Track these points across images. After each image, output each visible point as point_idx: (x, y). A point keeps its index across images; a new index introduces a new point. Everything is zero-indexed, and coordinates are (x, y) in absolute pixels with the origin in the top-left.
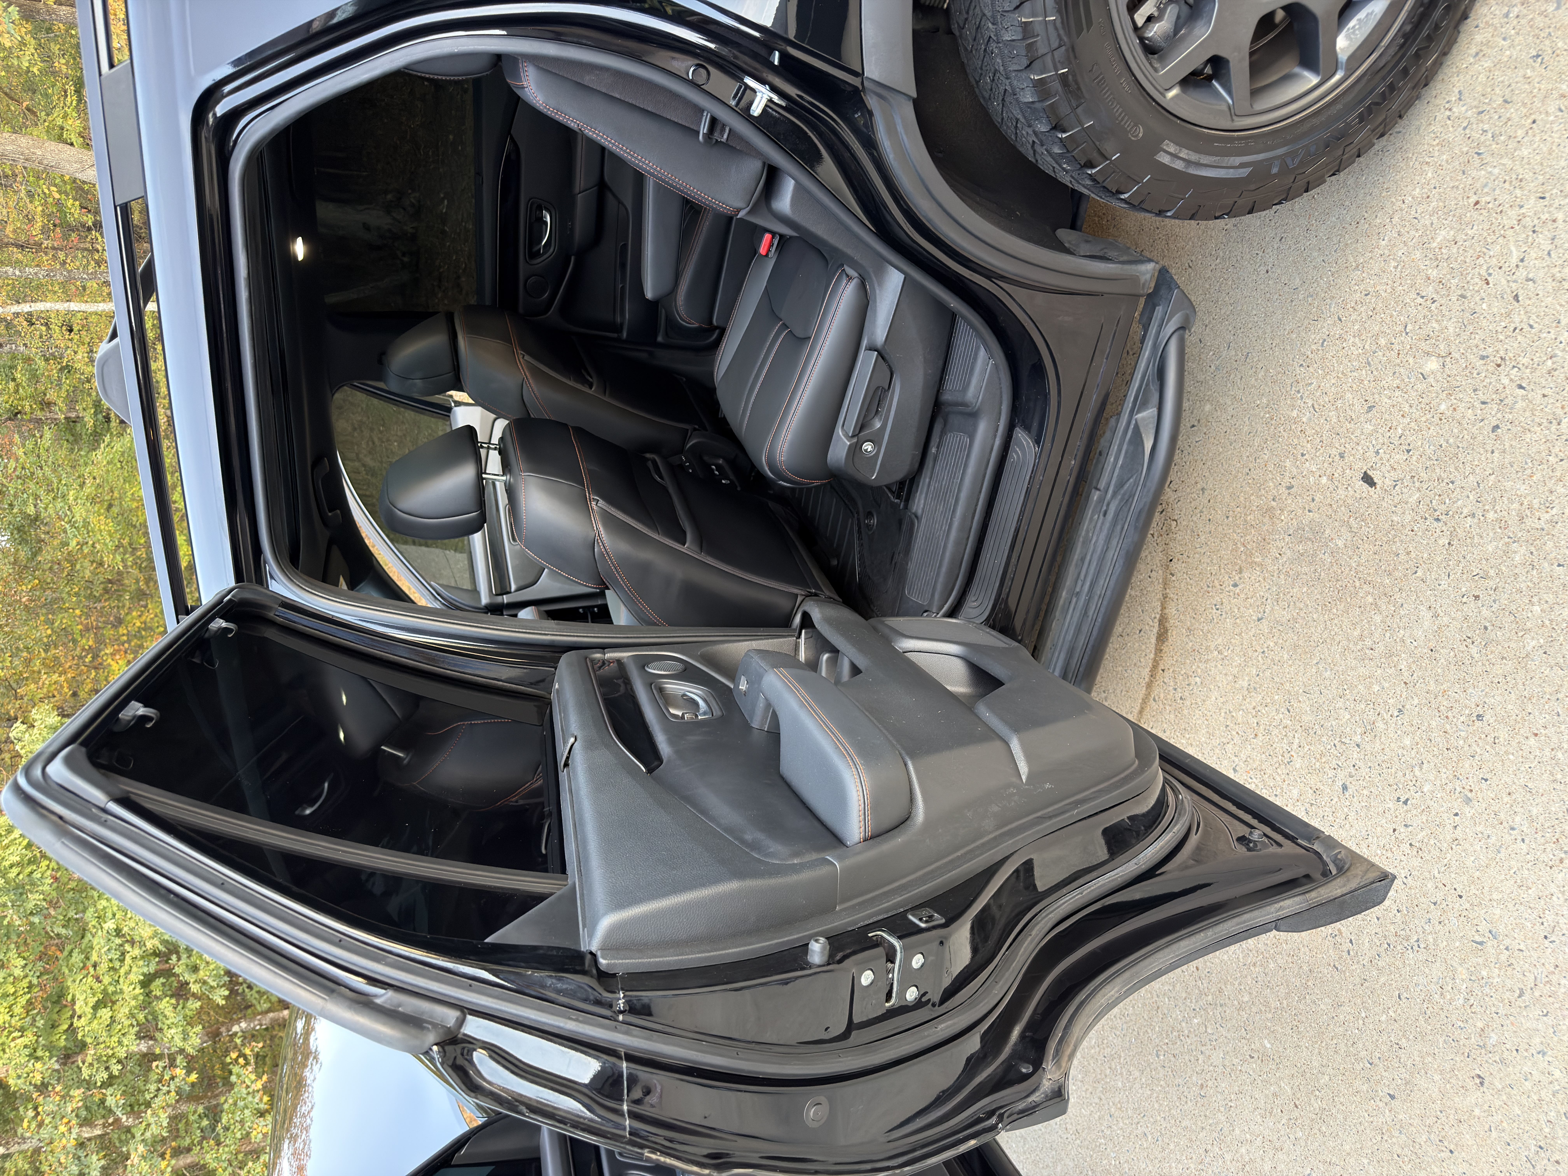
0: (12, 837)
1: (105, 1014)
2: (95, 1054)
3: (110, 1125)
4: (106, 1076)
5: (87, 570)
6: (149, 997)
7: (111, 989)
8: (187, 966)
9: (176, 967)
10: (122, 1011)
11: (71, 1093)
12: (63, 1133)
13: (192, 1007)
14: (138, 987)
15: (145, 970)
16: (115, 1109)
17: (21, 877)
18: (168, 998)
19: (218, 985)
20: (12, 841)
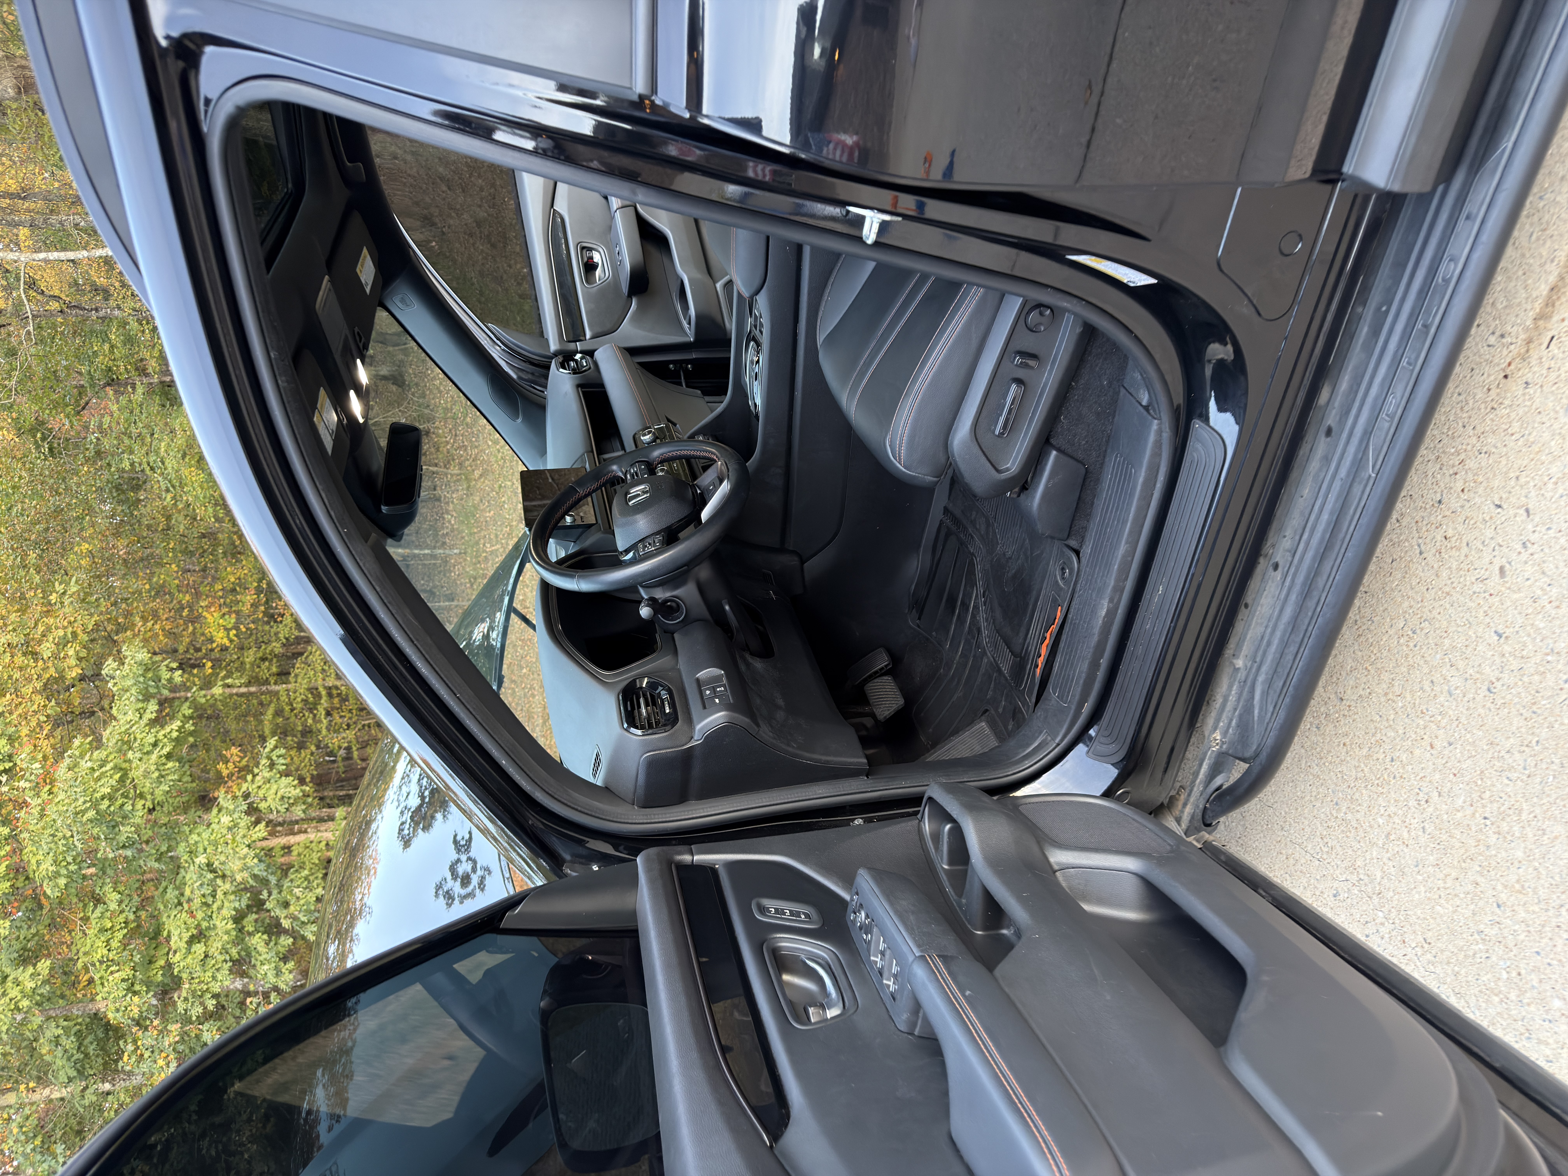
0: (104, 769)
1: (199, 949)
2: (189, 989)
4: (201, 1011)
5: (181, 524)
6: (243, 933)
7: (204, 924)
8: (278, 901)
9: (267, 903)
10: (215, 945)
11: (169, 1028)
12: (162, 1067)
13: (284, 943)
14: (231, 922)
15: (237, 905)
17: (112, 809)
18: (260, 934)
19: (309, 921)
20: (102, 773)
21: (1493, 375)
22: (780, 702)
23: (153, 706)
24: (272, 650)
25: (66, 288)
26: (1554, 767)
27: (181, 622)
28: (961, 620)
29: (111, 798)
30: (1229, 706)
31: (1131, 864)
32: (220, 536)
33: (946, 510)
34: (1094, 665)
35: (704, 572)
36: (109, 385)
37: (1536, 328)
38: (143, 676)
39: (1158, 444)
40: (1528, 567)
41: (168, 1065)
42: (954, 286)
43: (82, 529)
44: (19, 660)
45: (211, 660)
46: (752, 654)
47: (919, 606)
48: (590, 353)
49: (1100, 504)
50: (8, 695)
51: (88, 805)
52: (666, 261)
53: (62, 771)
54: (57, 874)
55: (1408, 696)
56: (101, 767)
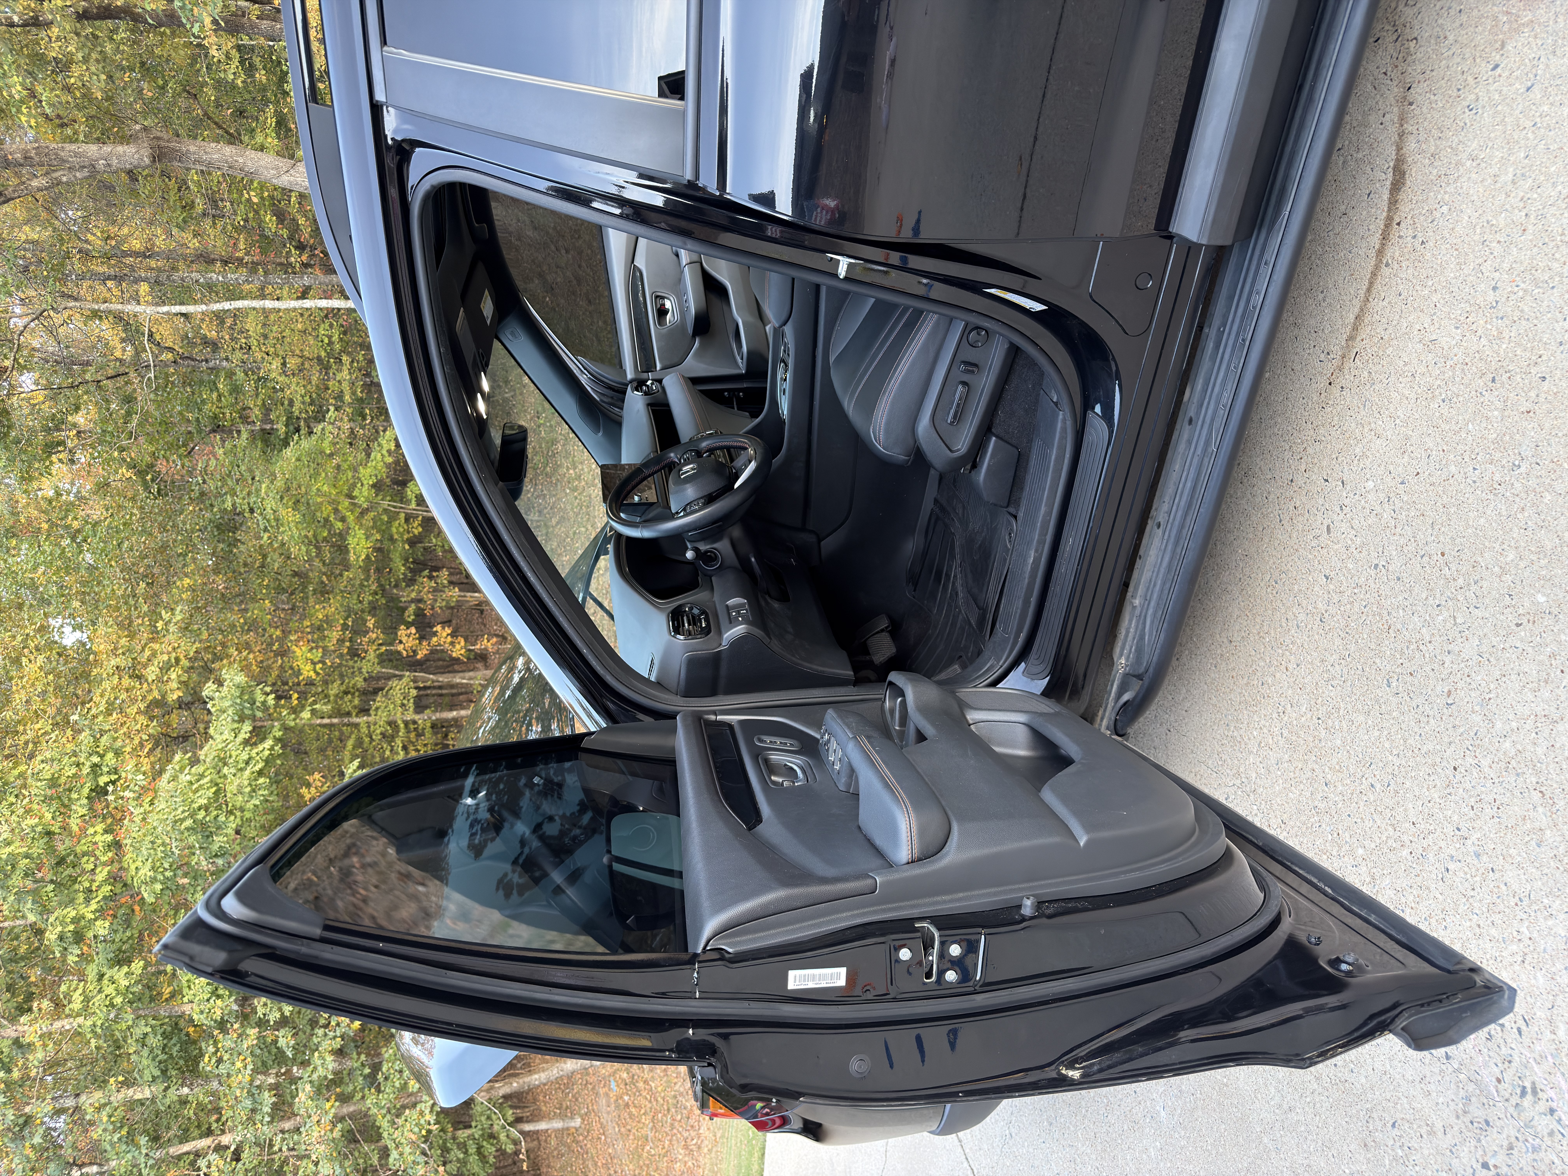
0: (201, 782)
3: (283, 1074)
4: (278, 1016)
5: (276, 562)
11: (248, 1032)
16: (285, 1049)
17: (208, 819)
20: (200, 786)
21: (1323, 383)
22: (790, 629)
23: (247, 727)
24: (355, 685)
25: (178, 341)
26: (1359, 672)
27: (272, 654)
28: (945, 588)
29: (206, 808)
30: (1131, 635)
31: (1022, 718)
32: (310, 574)
33: (936, 501)
34: (1027, 602)
35: (736, 532)
36: (214, 431)
37: (1348, 346)
38: (240, 697)
39: (1064, 429)
40: (1343, 524)
41: (245, 1067)
42: (918, 314)
43: (184, 565)
44: (126, 682)
45: (298, 693)
46: (770, 596)
47: (914, 579)
48: (660, 381)
49: (1029, 478)
50: (114, 715)
51: (186, 814)
52: (725, 308)
53: (163, 782)
54: (154, 880)
55: (1272, 632)
56: (198, 781)
